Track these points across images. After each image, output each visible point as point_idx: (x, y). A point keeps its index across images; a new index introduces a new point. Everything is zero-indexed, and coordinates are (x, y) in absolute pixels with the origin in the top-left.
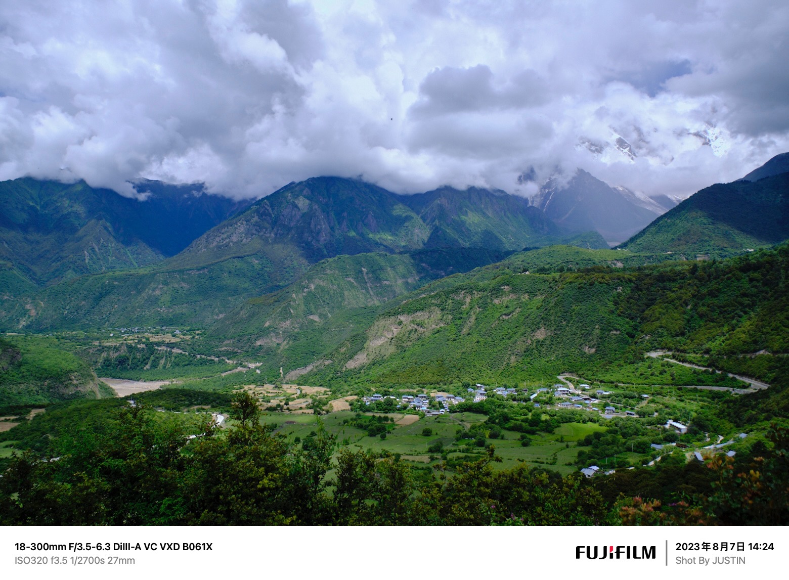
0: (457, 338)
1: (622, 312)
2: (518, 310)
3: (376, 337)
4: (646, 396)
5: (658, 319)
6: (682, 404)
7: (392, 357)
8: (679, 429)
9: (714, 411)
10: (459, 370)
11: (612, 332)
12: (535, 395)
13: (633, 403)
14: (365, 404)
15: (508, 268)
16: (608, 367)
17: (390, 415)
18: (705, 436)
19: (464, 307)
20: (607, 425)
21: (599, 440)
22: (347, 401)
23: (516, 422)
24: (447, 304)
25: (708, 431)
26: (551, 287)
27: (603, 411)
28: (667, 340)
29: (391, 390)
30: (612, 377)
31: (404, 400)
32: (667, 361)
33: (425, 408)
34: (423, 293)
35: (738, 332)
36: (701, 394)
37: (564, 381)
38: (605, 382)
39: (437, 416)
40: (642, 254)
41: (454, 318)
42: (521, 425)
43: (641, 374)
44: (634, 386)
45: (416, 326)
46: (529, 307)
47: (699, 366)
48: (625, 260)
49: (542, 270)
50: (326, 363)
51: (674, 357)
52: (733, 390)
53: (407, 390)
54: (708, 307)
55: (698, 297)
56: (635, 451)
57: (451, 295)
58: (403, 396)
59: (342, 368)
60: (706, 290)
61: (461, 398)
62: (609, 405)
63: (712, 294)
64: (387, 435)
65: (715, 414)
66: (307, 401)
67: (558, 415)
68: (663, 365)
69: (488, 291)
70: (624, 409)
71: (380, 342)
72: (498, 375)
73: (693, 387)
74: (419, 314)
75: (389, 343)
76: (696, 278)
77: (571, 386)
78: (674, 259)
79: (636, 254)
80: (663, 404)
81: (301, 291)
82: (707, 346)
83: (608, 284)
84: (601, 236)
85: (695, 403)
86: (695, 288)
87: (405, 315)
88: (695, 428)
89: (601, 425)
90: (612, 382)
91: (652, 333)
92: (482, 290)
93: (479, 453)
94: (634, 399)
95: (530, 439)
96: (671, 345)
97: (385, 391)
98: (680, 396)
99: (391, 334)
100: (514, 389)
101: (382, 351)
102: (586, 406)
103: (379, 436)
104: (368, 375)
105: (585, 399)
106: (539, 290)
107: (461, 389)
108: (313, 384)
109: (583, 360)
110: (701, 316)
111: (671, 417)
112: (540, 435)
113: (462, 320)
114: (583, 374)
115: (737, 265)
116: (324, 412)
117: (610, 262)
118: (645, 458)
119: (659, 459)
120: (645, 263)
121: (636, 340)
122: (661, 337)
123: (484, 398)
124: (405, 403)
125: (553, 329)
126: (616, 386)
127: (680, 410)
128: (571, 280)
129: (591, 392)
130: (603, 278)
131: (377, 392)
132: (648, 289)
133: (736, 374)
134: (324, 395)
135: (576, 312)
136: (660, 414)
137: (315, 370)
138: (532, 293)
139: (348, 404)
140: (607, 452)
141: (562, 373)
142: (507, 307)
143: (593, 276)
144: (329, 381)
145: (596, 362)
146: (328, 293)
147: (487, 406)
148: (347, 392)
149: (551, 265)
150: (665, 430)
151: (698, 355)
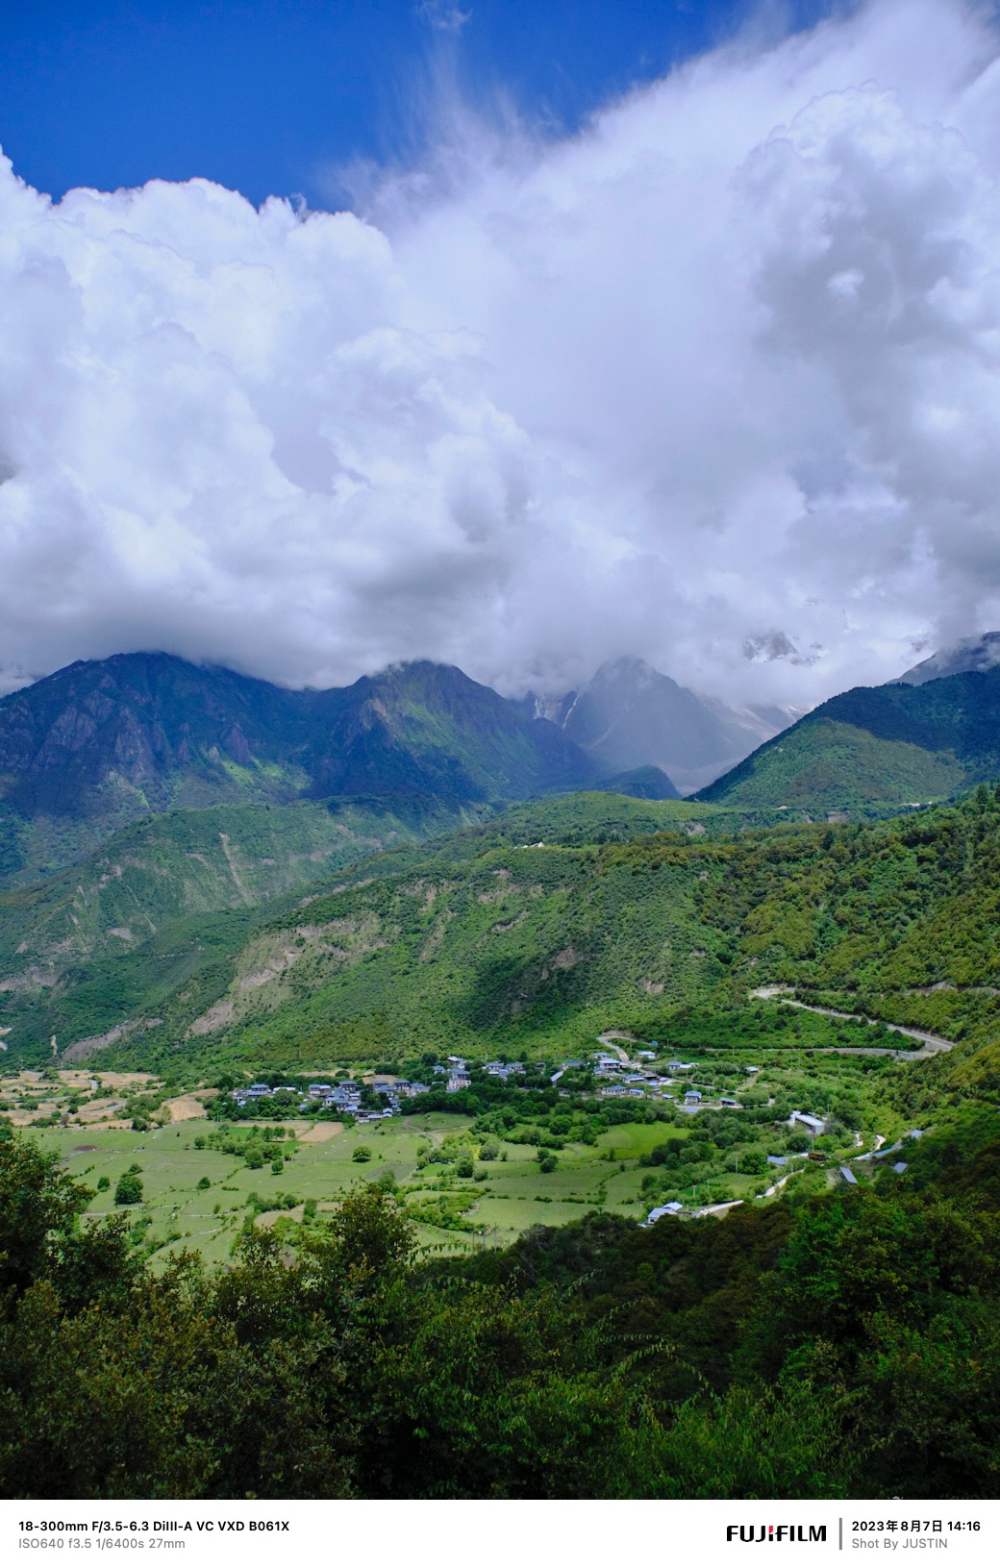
0: (410, 970)
1: (708, 918)
2: (525, 914)
3: (253, 970)
4: (752, 1069)
5: (771, 928)
6: (814, 1082)
7: (284, 1009)
8: (811, 1127)
9: (866, 1092)
10: (415, 1030)
11: (691, 954)
12: (559, 1074)
13: (733, 1082)
14: (236, 1105)
15: (503, 835)
16: (686, 1018)
17: (287, 1125)
18: (855, 1138)
19: (424, 909)
20: (689, 1126)
21: (678, 1154)
22: (198, 1100)
23: (527, 1126)
24: (392, 904)
25: (859, 1129)
26: (583, 872)
27: (681, 1099)
28: (786, 965)
29: (285, 1074)
30: (694, 1036)
31: (313, 1094)
32: (787, 1005)
33: (355, 1108)
34: (342, 883)
35: (902, 951)
36: (845, 1062)
37: (610, 1046)
38: (681, 1046)
39: (377, 1123)
40: (738, 810)
41: (405, 932)
42: (537, 1134)
43: (744, 1030)
44: (733, 1051)
45: (331, 948)
46: (544, 908)
47: (840, 1012)
48: (709, 821)
49: (567, 840)
50: (151, 1024)
51: (798, 997)
52: (897, 1054)
53: (315, 1074)
54: (852, 906)
55: (835, 888)
56: (741, 1172)
57: (399, 887)
58: (311, 1086)
59: (182, 1034)
60: (849, 878)
61: (422, 1085)
62: (691, 1089)
63: (859, 885)
64: (285, 1163)
65: (869, 1098)
66: (114, 1104)
67: (602, 1110)
68: (780, 1012)
69: (468, 879)
70: (716, 1094)
71: (260, 980)
72: (489, 1038)
73: (832, 1050)
74: (337, 924)
75: (277, 982)
76: (831, 856)
77: (624, 1055)
78: (790, 818)
79: (727, 810)
80: (783, 1083)
81: (95, 879)
82: (852, 977)
83: (684, 867)
84: (665, 775)
85: (836, 1078)
86: (831, 874)
87: (310, 927)
88: (839, 1125)
89: (678, 1126)
90: (695, 1046)
91: (761, 955)
92: (458, 877)
93: (464, 1189)
94: (733, 1076)
95: (555, 1158)
96: (793, 975)
97: (275, 1077)
98: (810, 1068)
99: (283, 963)
100: (521, 1064)
101: (265, 997)
102: (650, 1091)
103: (268, 1167)
104: (236, 1045)
105: (649, 1079)
106: (563, 877)
107: (420, 1066)
108: (124, 1068)
109: (642, 1006)
110: (841, 923)
111: (798, 1106)
112: (571, 1149)
113: (420, 935)
114: (643, 1033)
115: (897, 835)
116: (154, 1124)
117: (683, 826)
118: (759, 1183)
119: (782, 1183)
120: (740, 826)
121: (734, 967)
122: (776, 961)
123: (467, 1083)
124: (315, 1099)
125: (588, 948)
126: (702, 1053)
127: (811, 1093)
128: (620, 859)
129: (658, 1066)
130: (675, 855)
131: (259, 1080)
132: (751, 874)
133: (900, 1025)
134: (147, 1088)
135: (628, 917)
136: (778, 1102)
137: (127, 1039)
138: (549, 883)
139: (201, 1105)
140: (693, 1175)
141: (606, 1031)
142: (504, 909)
143: (658, 852)
144: (157, 1060)
145: (665, 1009)
146: (151, 882)
147: (473, 1099)
148: (197, 1081)
149: (581, 829)
150: (788, 1131)
151: (838, 994)
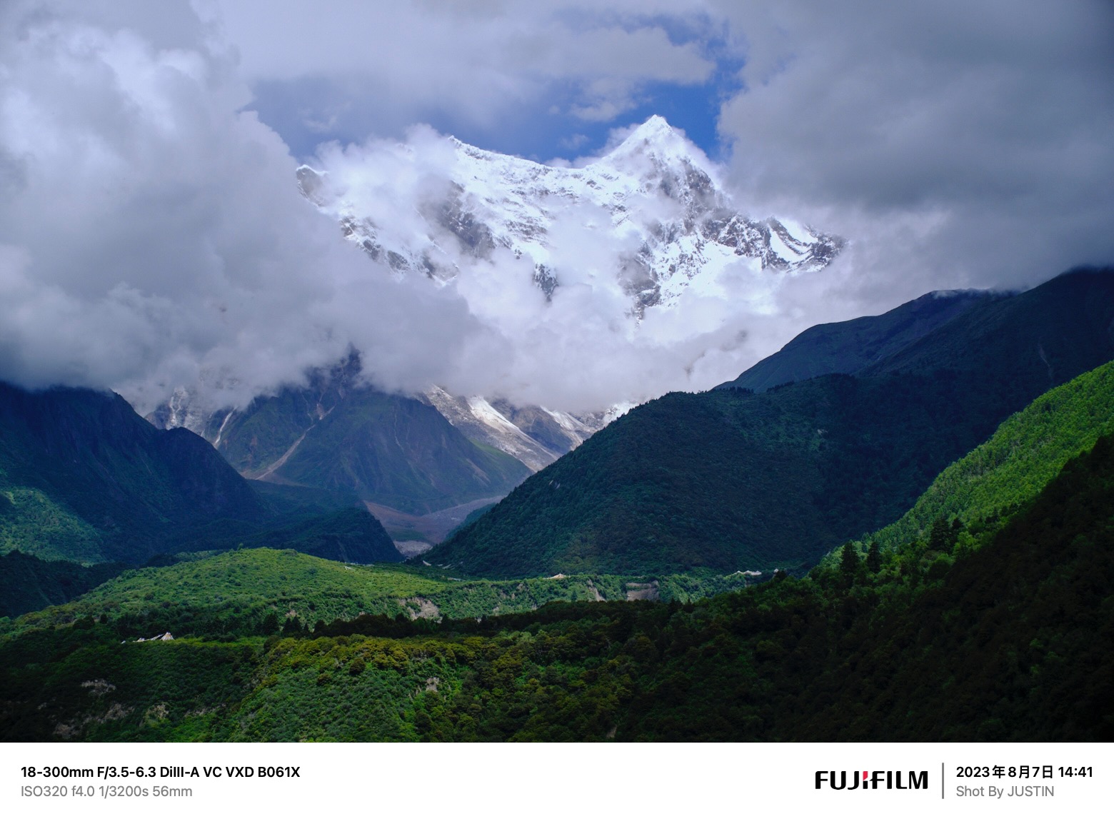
26: (237, 681)
40: (490, 579)
48: (444, 597)
49: (212, 629)
54: (659, 731)
60: (655, 686)
76: (628, 652)
78: (569, 593)
83: (402, 671)
106: (202, 690)
117: (403, 603)
120: (495, 605)
130: (387, 651)
138: (179, 701)
143: (360, 646)
149: (237, 611)
